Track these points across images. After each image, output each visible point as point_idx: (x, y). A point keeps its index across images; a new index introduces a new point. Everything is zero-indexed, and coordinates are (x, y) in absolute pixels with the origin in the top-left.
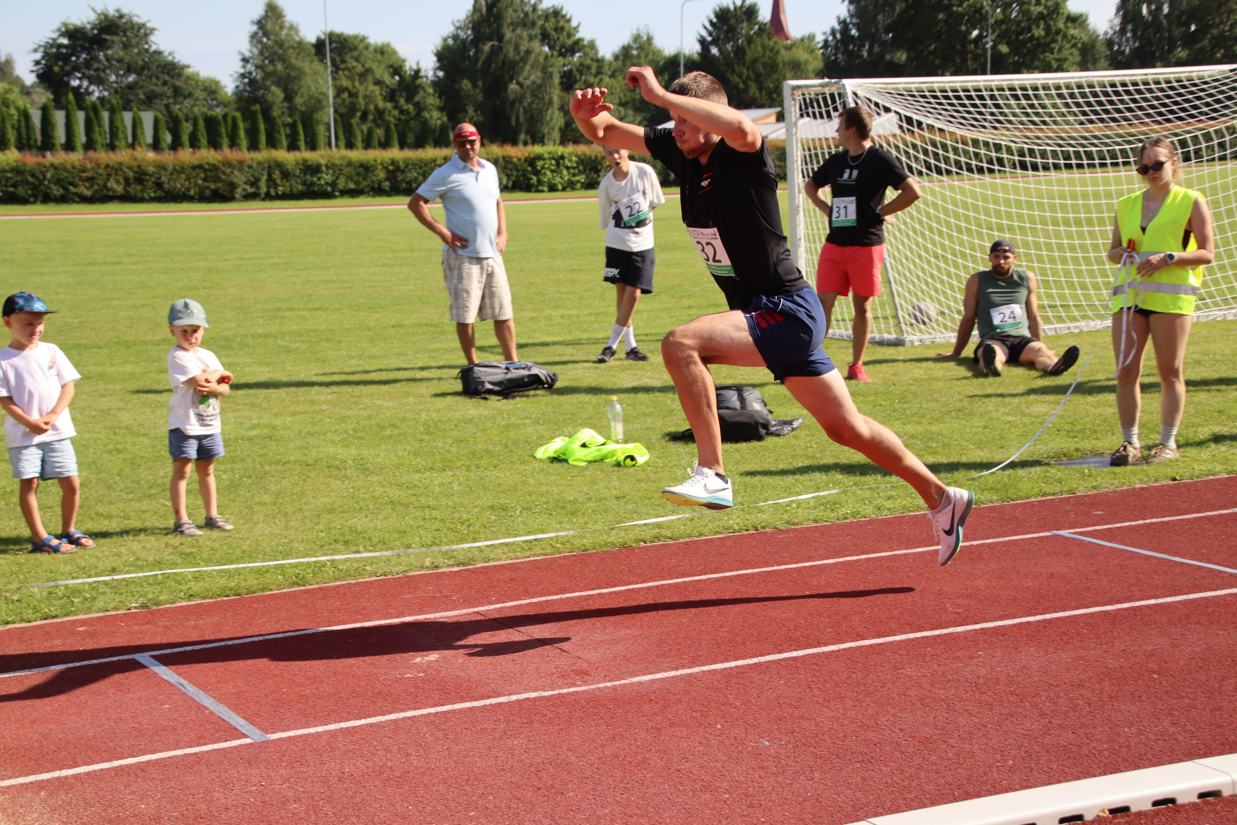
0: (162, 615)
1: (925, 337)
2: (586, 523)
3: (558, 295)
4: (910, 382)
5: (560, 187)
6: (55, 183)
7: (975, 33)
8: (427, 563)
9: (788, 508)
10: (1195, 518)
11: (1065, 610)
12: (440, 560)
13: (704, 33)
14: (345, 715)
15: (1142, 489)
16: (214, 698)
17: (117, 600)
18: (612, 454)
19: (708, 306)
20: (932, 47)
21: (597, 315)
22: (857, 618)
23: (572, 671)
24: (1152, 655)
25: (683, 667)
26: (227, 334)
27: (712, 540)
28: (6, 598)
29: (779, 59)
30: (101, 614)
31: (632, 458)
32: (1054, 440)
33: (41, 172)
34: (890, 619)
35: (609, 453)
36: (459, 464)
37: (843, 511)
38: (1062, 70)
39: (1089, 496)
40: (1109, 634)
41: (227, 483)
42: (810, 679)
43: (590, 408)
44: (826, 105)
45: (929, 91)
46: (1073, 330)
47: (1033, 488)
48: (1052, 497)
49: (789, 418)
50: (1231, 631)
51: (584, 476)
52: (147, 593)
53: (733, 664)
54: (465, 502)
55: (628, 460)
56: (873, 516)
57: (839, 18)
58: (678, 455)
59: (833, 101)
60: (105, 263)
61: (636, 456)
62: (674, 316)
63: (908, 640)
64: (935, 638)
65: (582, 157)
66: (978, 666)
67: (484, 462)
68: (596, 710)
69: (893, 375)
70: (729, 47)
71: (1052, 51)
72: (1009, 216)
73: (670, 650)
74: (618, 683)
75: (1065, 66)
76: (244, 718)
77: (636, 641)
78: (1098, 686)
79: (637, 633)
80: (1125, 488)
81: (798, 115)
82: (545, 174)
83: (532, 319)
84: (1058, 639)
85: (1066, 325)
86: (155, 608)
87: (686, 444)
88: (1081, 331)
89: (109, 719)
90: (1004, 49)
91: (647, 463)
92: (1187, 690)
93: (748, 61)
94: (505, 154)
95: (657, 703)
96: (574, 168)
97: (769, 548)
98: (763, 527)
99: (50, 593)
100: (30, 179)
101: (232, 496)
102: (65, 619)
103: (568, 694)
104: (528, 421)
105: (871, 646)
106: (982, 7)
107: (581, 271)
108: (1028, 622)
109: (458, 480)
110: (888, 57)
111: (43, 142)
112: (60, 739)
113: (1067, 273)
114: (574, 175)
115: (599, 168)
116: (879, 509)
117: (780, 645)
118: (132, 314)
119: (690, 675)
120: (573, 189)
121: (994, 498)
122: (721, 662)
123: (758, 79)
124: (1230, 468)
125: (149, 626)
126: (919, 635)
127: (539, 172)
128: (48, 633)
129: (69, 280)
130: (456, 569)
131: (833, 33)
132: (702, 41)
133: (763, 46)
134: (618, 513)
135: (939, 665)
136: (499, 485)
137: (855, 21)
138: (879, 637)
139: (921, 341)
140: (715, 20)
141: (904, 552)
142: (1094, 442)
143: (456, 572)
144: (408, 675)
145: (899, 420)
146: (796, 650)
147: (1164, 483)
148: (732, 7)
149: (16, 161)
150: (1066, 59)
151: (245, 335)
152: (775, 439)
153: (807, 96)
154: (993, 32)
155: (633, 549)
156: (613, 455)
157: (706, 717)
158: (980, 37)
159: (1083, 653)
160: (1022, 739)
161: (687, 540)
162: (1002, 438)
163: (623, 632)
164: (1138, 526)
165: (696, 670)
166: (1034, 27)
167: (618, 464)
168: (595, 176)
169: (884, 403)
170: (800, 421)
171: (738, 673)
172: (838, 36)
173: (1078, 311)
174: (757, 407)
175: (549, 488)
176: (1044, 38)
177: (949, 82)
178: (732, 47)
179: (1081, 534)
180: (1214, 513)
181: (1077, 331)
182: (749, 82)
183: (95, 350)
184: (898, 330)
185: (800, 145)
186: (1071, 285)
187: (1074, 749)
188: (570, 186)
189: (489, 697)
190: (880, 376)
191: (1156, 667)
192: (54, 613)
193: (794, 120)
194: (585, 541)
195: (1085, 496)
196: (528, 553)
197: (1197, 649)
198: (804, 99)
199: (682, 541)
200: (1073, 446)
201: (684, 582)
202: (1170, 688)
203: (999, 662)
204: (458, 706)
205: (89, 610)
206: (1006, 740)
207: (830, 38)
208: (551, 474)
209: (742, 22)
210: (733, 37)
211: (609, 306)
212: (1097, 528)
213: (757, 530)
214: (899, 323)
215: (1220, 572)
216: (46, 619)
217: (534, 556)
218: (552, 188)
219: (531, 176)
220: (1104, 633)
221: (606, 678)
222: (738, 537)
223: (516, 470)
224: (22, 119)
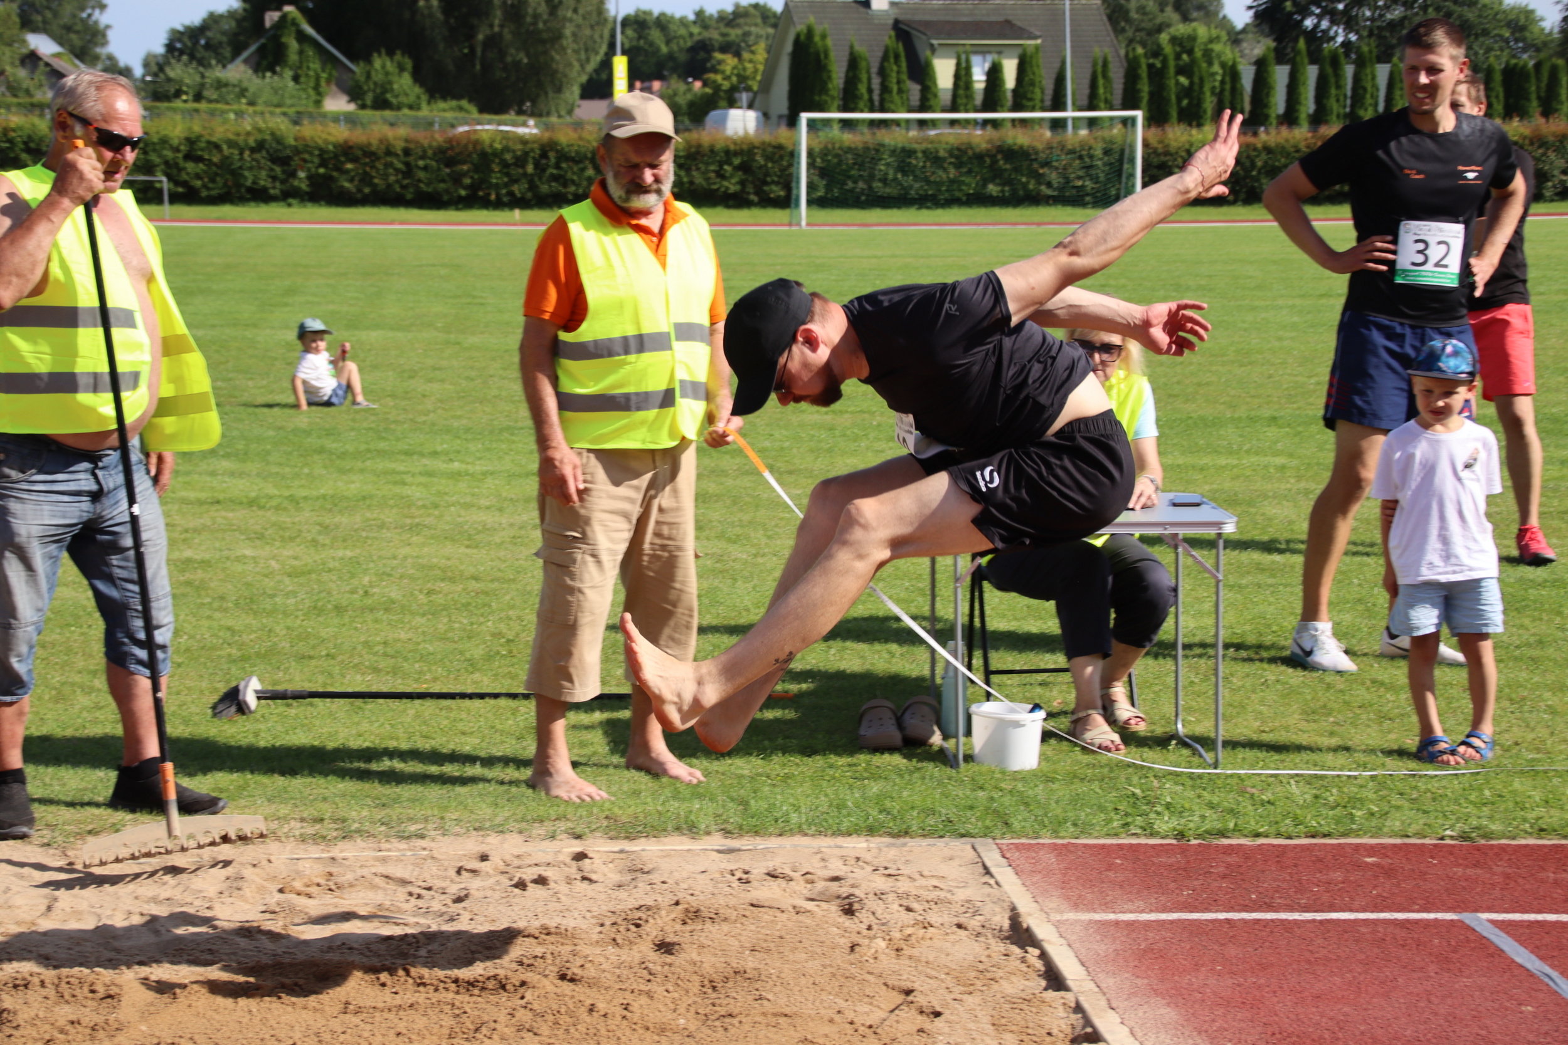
0: (1497, 854)
17: (1421, 822)
26: (1554, 410)
28: (1252, 795)
30: (1398, 841)
33: (1248, 157)
52: (1469, 816)
86: (1483, 842)
89: (1436, 1014)
99: (1316, 797)
102: (1342, 841)
111: (1252, 112)
112: (1362, 1033)
125: (1479, 871)
128: (1320, 860)
129: (1296, 319)
192: (1325, 829)
205: (1378, 832)
216: (1313, 836)
224: (1228, 79)
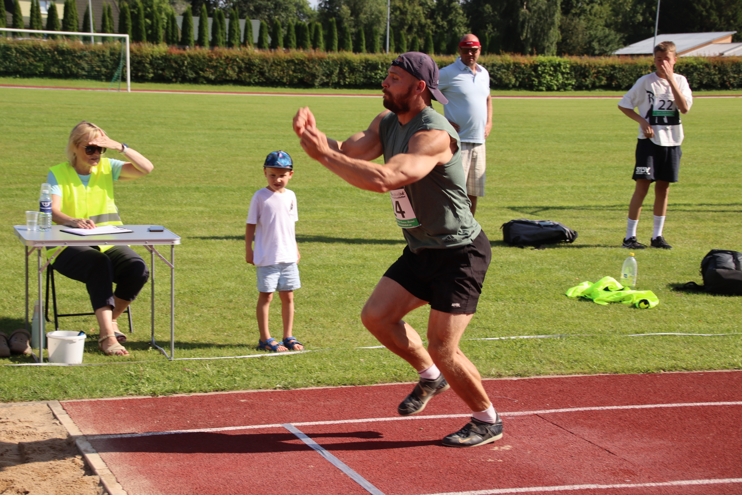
0: (299, 395)
2: (614, 351)
3: (567, 170)
5: (555, 88)
6: (191, 69)
8: (493, 371)
12: (503, 371)
14: (446, 487)
16: (346, 463)
17: (266, 381)
18: (629, 297)
19: (690, 185)
21: (600, 188)
23: (621, 470)
25: (715, 477)
26: (323, 186)
27: (721, 373)
28: (188, 373)
30: (256, 391)
31: (646, 302)
33: (181, 60)
35: (627, 296)
36: (508, 296)
41: (335, 298)
43: (605, 260)
51: (607, 313)
52: (287, 377)
54: (516, 327)
55: (643, 304)
58: (682, 302)
60: (230, 129)
61: (649, 300)
65: (574, 65)
67: (527, 296)
74: (661, 484)
76: (369, 481)
77: (670, 451)
79: (670, 444)
82: (545, 77)
83: (549, 188)
86: (293, 389)
87: (688, 294)
89: (271, 472)
91: (658, 307)
94: (516, 61)
96: (568, 73)
99: (218, 372)
100: (174, 65)
101: (340, 309)
102: (230, 392)
103: (621, 489)
104: (557, 267)
107: (582, 152)
109: (509, 309)
111: (182, 39)
112: (238, 485)
114: (567, 79)
115: (587, 74)
118: (253, 167)
119: (722, 485)
120: (565, 90)
123: (719, 9)
125: (291, 403)
127: (541, 75)
128: (220, 402)
129: (207, 140)
130: (515, 379)
134: (640, 345)
136: (541, 315)
143: (516, 381)
144: (490, 460)
149: (165, 52)
151: (336, 188)
155: (655, 375)
156: (630, 299)
163: (658, 442)
167: (634, 306)
168: (583, 80)
175: (580, 321)
182: (711, 11)
183: (231, 193)
188: (563, 87)
189: (557, 485)
192: (222, 387)
194: (615, 365)
196: (571, 371)
201: (703, 406)
204: (533, 489)
205: (247, 387)
208: (581, 310)
211: (608, 181)
216: (217, 391)
217: (575, 373)
218: (549, 89)
219: (534, 78)
221: (649, 479)
223: (553, 304)
224: (170, 22)
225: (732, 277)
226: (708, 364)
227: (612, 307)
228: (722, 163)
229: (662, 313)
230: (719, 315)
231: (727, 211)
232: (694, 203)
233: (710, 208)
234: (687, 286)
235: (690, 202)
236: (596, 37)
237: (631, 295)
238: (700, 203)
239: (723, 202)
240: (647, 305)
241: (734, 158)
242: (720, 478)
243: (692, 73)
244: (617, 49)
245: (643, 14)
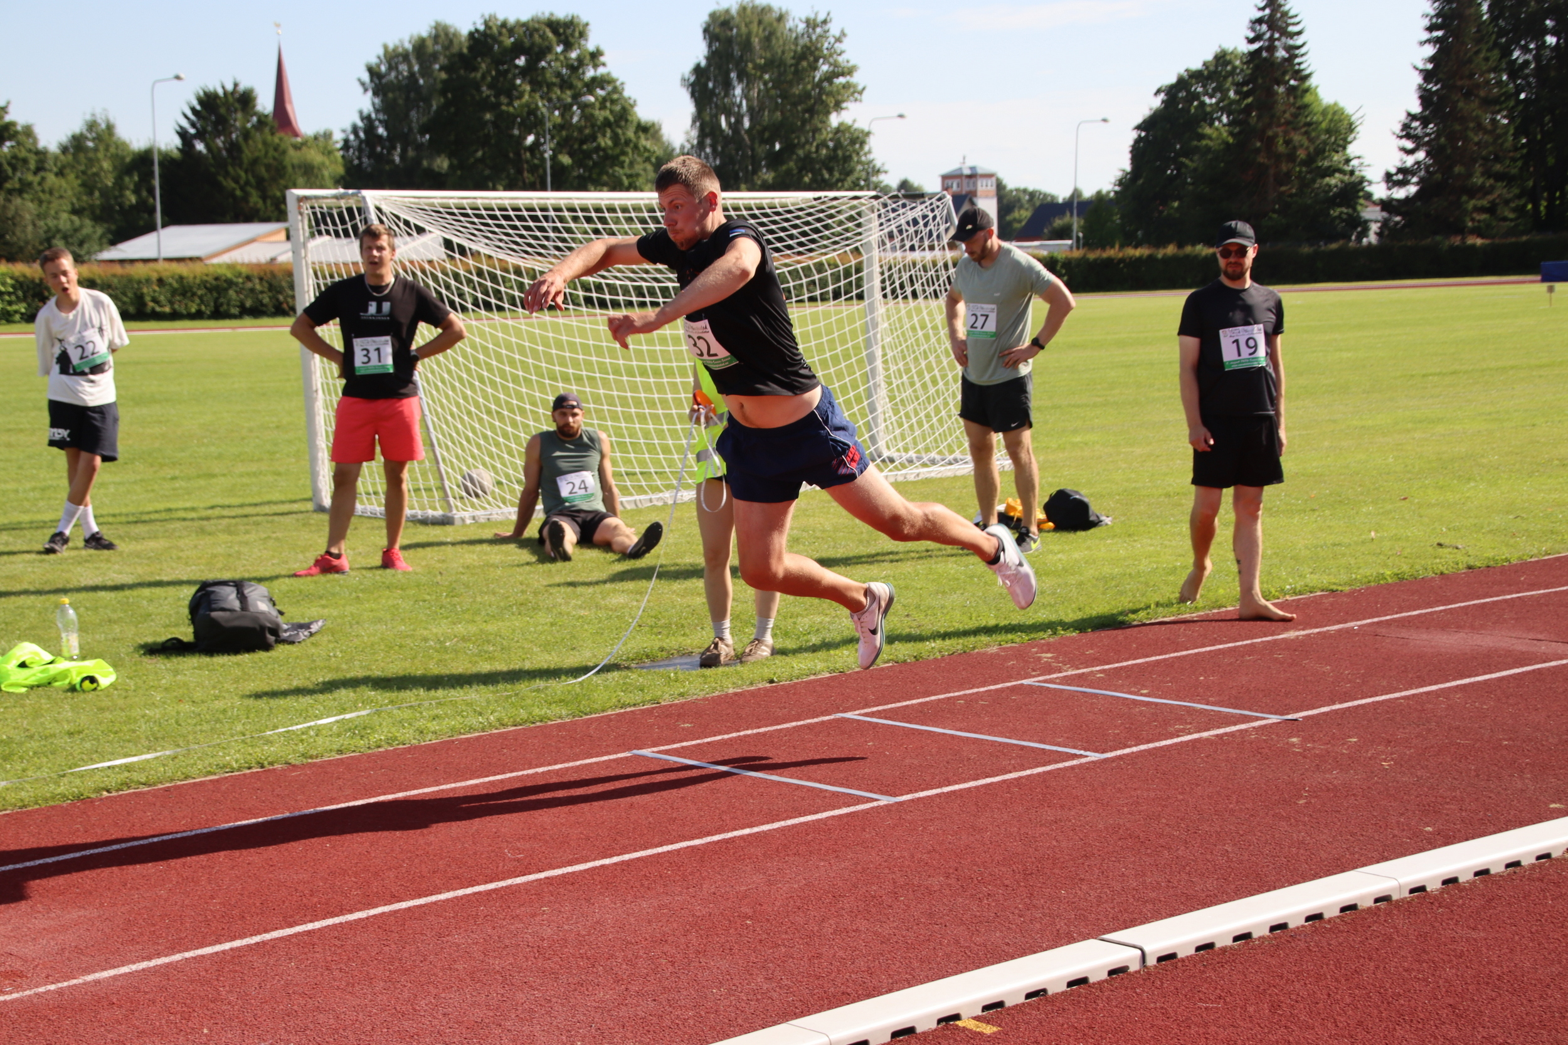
1: (479, 513)
2: (24, 770)
4: (461, 569)
7: (531, 139)
9: (304, 737)
10: (794, 728)
11: (646, 848)
13: (185, 124)
15: (736, 694)
18: (64, 675)
19: (199, 476)
20: (480, 154)
21: (43, 490)
22: (392, 874)
24: (745, 897)
27: (202, 783)
29: (287, 162)
31: (92, 680)
32: (634, 638)
34: (434, 872)
35: (60, 673)
37: (375, 738)
38: (636, 189)
39: (676, 705)
40: (697, 875)
42: (329, 958)
43: (33, 614)
44: (343, 222)
45: (472, 209)
46: (655, 503)
47: (610, 699)
48: (633, 709)
49: (307, 621)
50: (832, 862)
51: (23, 706)
53: (227, 946)
55: (87, 683)
56: (414, 741)
57: (361, 113)
58: (156, 673)
59: (352, 217)
61: (97, 677)
62: (153, 491)
63: (456, 898)
64: (489, 893)
65: (21, 279)
66: (541, 925)
68: (32, 1025)
69: (439, 561)
70: (219, 142)
71: (622, 165)
72: (576, 364)
73: (142, 934)
74: (66, 984)
75: (638, 184)
77: (93, 924)
78: (683, 940)
79: (96, 914)
80: (717, 693)
81: (307, 234)
84: (638, 884)
85: (648, 497)
87: (168, 658)
88: (665, 504)
90: (566, 160)
91: (113, 686)
92: (784, 936)
93: (246, 161)
95: (120, 1007)
97: (276, 792)
98: (271, 763)
105: (409, 909)
106: (537, 108)
107: (21, 431)
108: (602, 866)
110: (425, 163)
113: (647, 434)
116: (422, 732)
117: (291, 917)
119: (169, 965)
121: (564, 712)
122: (210, 944)
123: (261, 185)
124: (832, 666)
126: (469, 891)
131: (355, 130)
132: (183, 134)
133: (265, 143)
134: (71, 754)
135: (494, 928)
137: (381, 117)
138: (420, 896)
139: (474, 518)
140: (198, 108)
141: (453, 785)
142: (681, 639)
145: (447, 618)
146: (311, 921)
147: (760, 686)
148: (220, 92)
150: (638, 175)
152: (287, 647)
153: (318, 210)
154: (553, 138)
155: (92, 801)
156: (66, 677)
157: (188, 1020)
158: (536, 144)
159: (666, 900)
160: (592, 1013)
161: (168, 785)
162: (574, 637)
163: (75, 914)
164: (731, 739)
165: (177, 957)
166: (599, 135)
167: (73, 689)
169: (428, 597)
170: (320, 623)
171: (233, 957)
172: (362, 135)
173: (661, 479)
174: (263, 606)
176: (611, 148)
177: (495, 199)
178: (224, 143)
179: (666, 752)
180: (816, 720)
181: (660, 504)
182: (249, 189)
184: (445, 505)
185: (311, 271)
186: (651, 449)
187: (655, 1020)
190: (424, 563)
191: (749, 911)
193: (302, 240)
194: (23, 794)
195: (671, 706)
197: (796, 886)
198: (315, 214)
199: (161, 786)
200: (657, 645)
202: (765, 936)
203: (567, 919)
206: (573, 1017)
207: (352, 137)
209: (236, 111)
210: (224, 129)
212: (685, 744)
213: (262, 767)
214: (446, 496)
215: (821, 790)
220: (692, 873)
221: (48, 979)
222: (237, 778)
225: (237, 623)
226: (184, 770)
227: (33, 695)
228: (258, 437)
229: (119, 695)
230: (214, 687)
231: (252, 515)
232: (202, 505)
233: (226, 512)
234: (169, 644)
235: (195, 505)
236: (58, 231)
237: (68, 670)
238: (209, 504)
239: (249, 500)
240: (95, 685)
241: (278, 427)
242: (166, 956)
243: (226, 290)
244: (101, 250)
245: (137, 191)
